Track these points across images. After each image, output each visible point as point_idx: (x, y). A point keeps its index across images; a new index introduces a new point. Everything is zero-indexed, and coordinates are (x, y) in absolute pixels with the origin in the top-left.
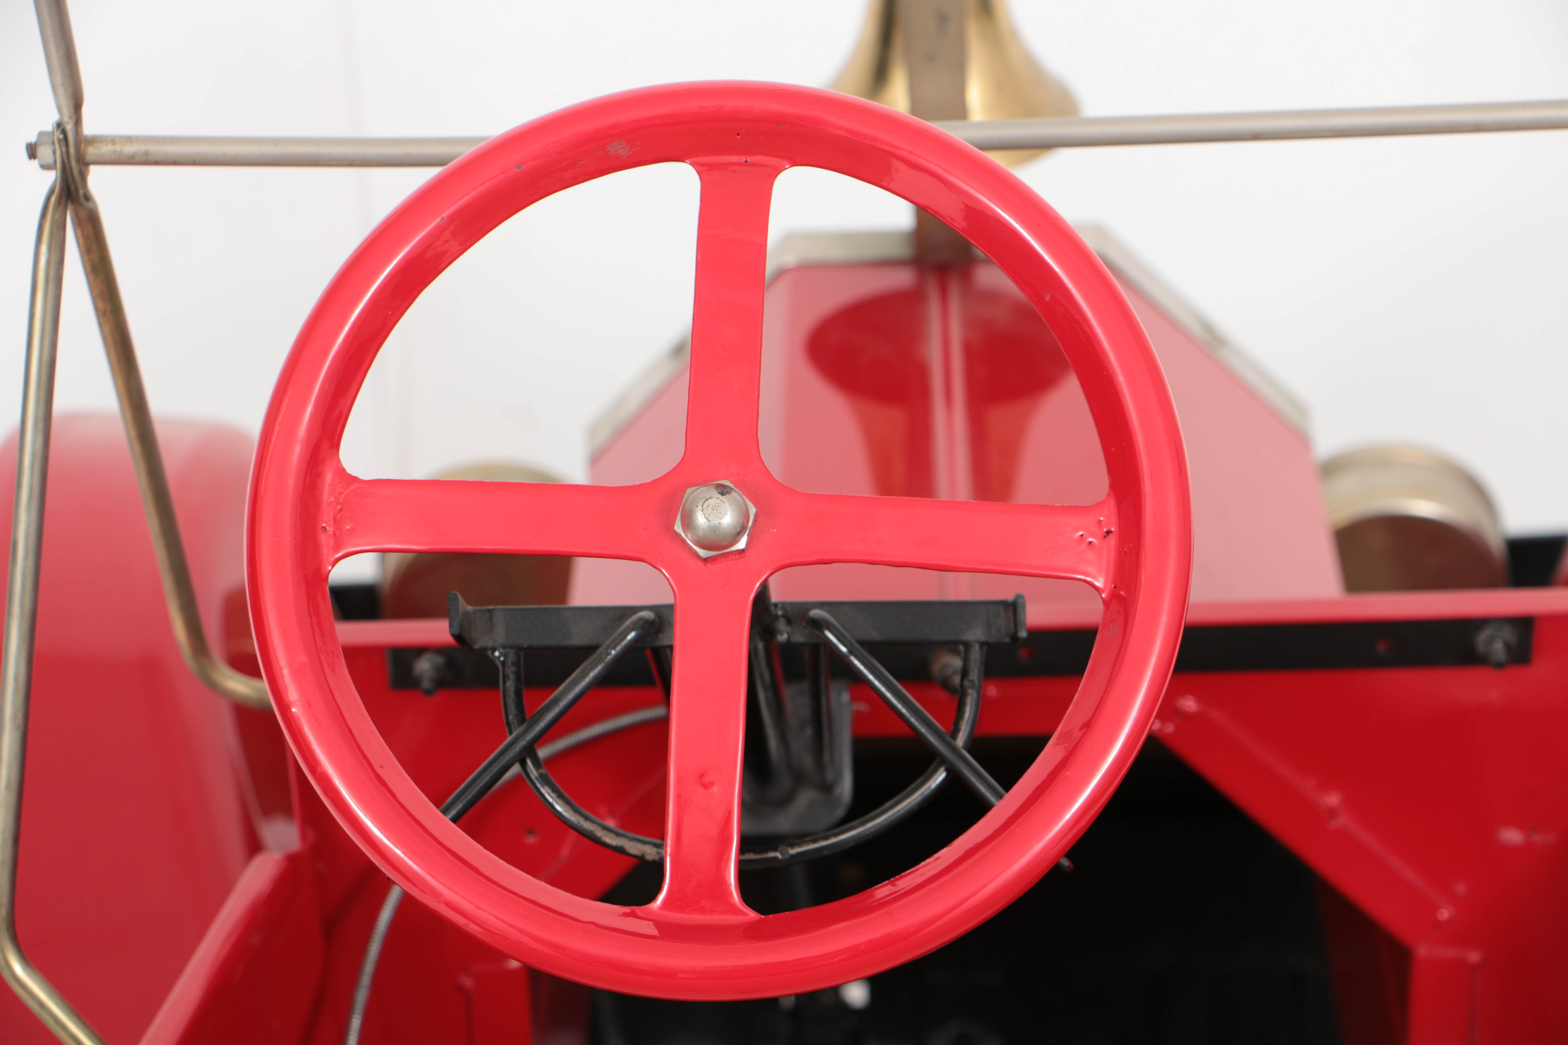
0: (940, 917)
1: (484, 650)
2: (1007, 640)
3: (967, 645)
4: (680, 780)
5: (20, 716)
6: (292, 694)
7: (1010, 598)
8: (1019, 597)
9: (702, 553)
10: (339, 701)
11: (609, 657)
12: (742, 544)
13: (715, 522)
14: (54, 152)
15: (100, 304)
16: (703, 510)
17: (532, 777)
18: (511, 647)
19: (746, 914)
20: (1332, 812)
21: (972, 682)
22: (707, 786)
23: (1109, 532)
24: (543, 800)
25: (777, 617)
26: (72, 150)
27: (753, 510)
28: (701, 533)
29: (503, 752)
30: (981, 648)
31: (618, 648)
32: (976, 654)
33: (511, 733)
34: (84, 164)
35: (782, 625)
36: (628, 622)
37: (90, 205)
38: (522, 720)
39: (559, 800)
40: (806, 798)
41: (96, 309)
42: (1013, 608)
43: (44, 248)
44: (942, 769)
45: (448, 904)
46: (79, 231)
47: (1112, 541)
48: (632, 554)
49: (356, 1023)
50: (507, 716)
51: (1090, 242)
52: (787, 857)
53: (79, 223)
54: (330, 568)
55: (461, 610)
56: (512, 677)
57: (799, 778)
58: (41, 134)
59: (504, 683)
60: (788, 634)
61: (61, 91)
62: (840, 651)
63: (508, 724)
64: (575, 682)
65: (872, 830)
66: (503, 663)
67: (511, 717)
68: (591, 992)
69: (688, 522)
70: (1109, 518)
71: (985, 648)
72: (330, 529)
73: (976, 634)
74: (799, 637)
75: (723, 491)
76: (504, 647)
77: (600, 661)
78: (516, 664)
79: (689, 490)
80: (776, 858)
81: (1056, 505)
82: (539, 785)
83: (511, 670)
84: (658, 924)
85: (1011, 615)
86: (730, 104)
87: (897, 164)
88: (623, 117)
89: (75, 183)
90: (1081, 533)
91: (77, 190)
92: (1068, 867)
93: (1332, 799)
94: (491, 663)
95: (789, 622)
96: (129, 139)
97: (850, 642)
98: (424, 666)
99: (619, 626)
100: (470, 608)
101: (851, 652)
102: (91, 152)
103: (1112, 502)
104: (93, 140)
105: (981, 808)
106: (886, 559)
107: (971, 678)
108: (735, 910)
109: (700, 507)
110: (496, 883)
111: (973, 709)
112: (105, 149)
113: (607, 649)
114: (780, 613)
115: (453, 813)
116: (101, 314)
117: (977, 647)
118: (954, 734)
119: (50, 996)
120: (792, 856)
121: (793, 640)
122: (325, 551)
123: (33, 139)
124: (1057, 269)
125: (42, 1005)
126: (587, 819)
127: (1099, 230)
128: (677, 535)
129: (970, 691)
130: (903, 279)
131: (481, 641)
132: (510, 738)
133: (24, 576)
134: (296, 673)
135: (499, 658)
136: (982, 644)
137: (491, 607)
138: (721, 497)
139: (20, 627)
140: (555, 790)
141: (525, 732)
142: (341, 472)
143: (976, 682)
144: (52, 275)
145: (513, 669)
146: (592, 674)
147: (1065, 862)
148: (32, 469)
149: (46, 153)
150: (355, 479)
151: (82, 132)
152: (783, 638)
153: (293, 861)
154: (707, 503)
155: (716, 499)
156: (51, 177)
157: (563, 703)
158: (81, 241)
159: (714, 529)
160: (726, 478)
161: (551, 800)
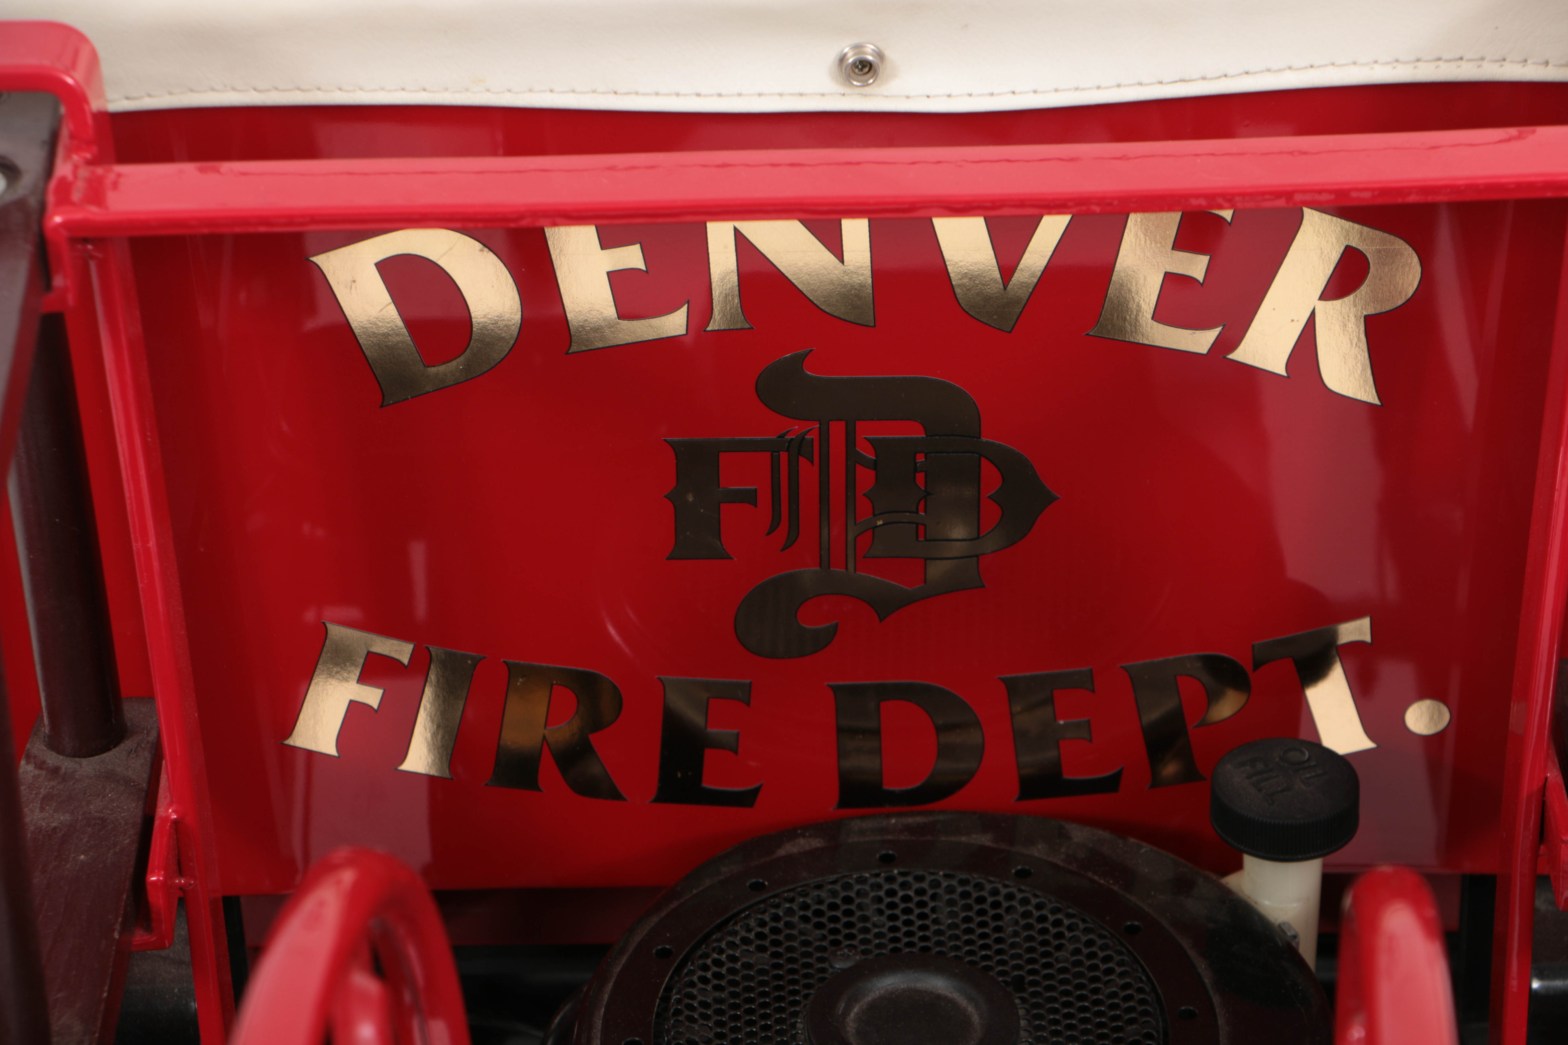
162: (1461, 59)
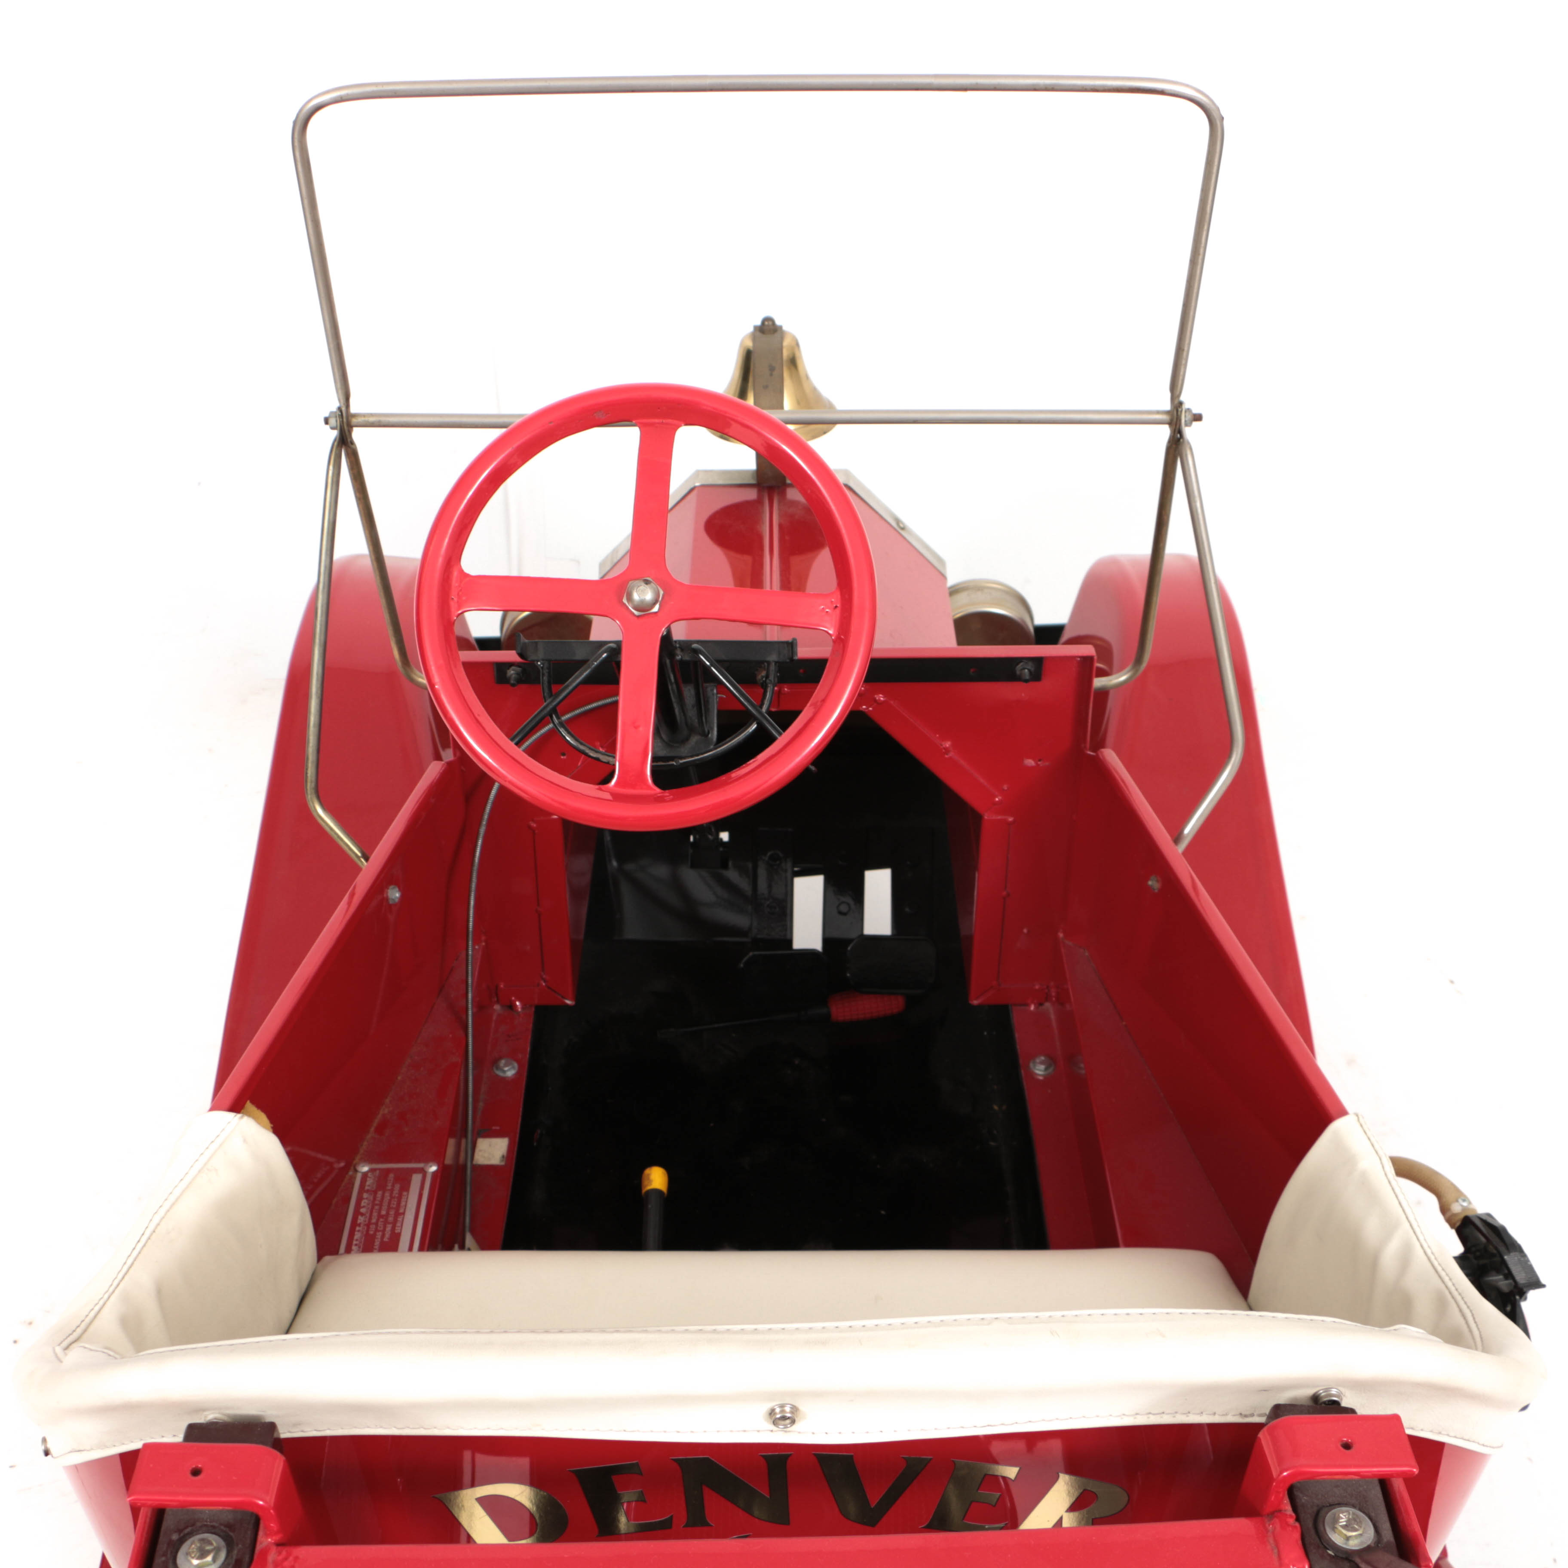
0: (749, 793)
1: (533, 661)
2: (788, 661)
3: (769, 663)
4: (624, 723)
5: (319, 692)
6: (436, 679)
7: (790, 640)
8: (794, 640)
9: (636, 613)
10: (459, 683)
11: (593, 666)
12: (656, 609)
13: (642, 597)
14: (337, 421)
15: (358, 494)
16: (636, 592)
17: (556, 723)
18: (546, 660)
19: (655, 790)
20: (947, 750)
21: (771, 680)
22: (636, 727)
23: (836, 607)
24: (560, 734)
25: (676, 648)
26: (345, 420)
27: (662, 593)
28: (636, 603)
29: (541, 711)
30: (775, 664)
31: (598, 661)
32: (773, 667)
33: (545, 701)
34: (351, 427)
35: (678, 652)
36: (603, 649)
37: (353, 446)
38: (551, 695)
39: (568, 735)
40: (695, 739)
41: (356, 497)
42: (791, 645)
43: (331, 467)
44: (755, 723)
45: (510, 782)
46: (348, 460)
47: (838, 611)
48: (602, 613)
49: (480, 842)
50: (544, 693)
51: (841, 479)
52: (679, 764)
53: (347, 455)
54: (455, 618)
55: (522, 641)
56: (546, 674)
57: (692, 730)
58: (331, 413)
59: (543, 678)
60: (682, 656)
61: (340, 391)
62: (707, 665)
63: (544, 697)
64: (577, 678)
65: (720, 752)
66: (542, 668)
67: (545, 694)
68: (600, 831)
69: (630, 598)
70: (836, 600)
71: (777, 664)
72: (456, 599)
73: (773, 658)
74: (687, 658)
75: (647, 582)
76: (543, 660)
77: (589, 667)
78: (549, 668)
79: (630, 582)
80: (673, 765)
81: (811, 593)
82: (558, 727)
83: (546, 671)
84: (612, 794)
85: (790, 649)
86: (655, 394)
87: (732, 422)
88: (603, 400)
89: (346, 436)
90: (822, 607)
91: (347, 439)
92: (815, 770)
93: (948, 744)
94: (536, 667)
95: (682, 650)
96: (372, 415)
97: (711, 660)
98: (512, 672)
99: (599, 651)
100: (526, 641)
101: (712, 665)
102: (354, 421)
103: (838, 594)
104: (355, 416)
105: (771, 740)
106: (727, 618)
107: (770, 678)
108: (649, 787)
109: (635, 590)
110: (531, 772)
111: (771, 693)
112: (360, 420)
113: (592, 661)
114: (678, 645)
115: (517, 740)
116: (358, 499)
117: (773, 664)
118: (761, 706)
119: (335, 825)
120: (681, 764)
121: (683, 659)
122: (453, 609)
123: (327, 415)
124: (809, 472)
125: (331, 829)
126: (581, 744)
127: (847, 473)
128: (624, 604)
129: (769, 685)
130: (751, 495)
131: (532, 657)
132: (545, 704)
133: (321, 625)
134: (438, 668)
135: (540, 665)
136: (776, 662)
137: (536, 640)
138: (646, 586)
139: (319, 650)
140: (566, 730)
141: (552, 701)
142: (461, 571)
143: (773, 680)
144: (335, 480)
145: (547, 671)
146: (585, 674)
147: (813, 768)
148: (325, 574)
149: (333, 421)
150: (467, 575)
151: (350, 412)
152: (679, 658)
153: (449, 764)
154: (638, 588)
155: (643, 587)
156: (335, 433)
157: (571, 688)
158: (349, 464)
159: (642, 601)
160: (649, 577)
161: (564, 735)
162: (1163, 1413)
